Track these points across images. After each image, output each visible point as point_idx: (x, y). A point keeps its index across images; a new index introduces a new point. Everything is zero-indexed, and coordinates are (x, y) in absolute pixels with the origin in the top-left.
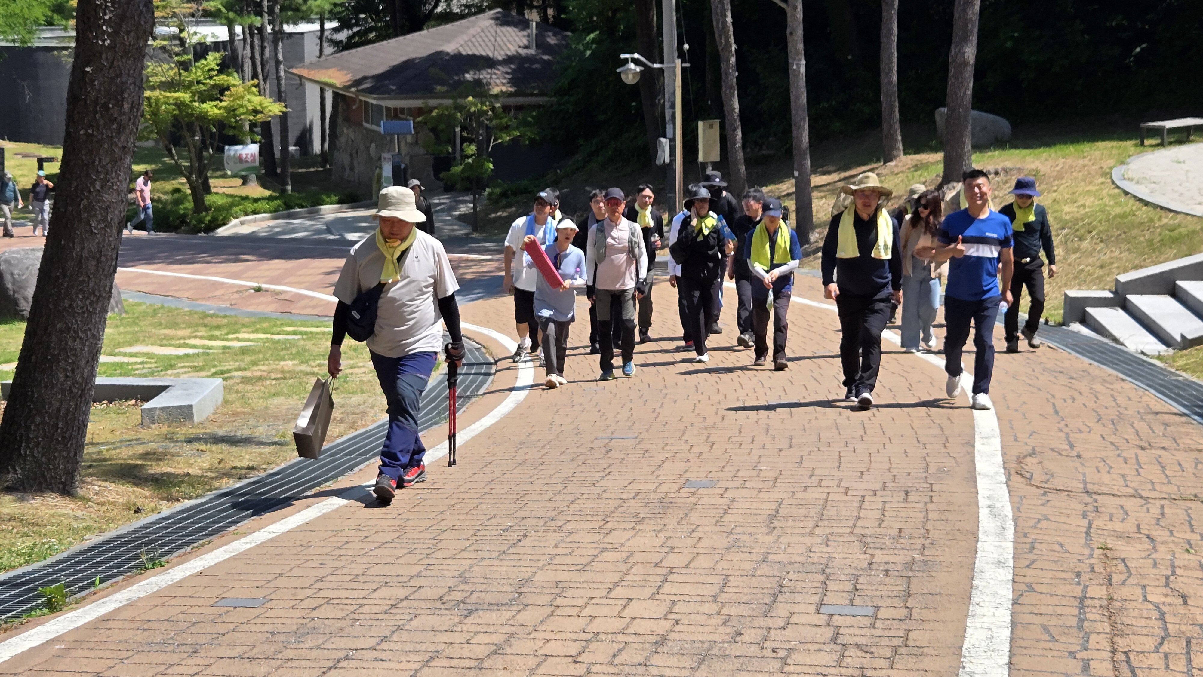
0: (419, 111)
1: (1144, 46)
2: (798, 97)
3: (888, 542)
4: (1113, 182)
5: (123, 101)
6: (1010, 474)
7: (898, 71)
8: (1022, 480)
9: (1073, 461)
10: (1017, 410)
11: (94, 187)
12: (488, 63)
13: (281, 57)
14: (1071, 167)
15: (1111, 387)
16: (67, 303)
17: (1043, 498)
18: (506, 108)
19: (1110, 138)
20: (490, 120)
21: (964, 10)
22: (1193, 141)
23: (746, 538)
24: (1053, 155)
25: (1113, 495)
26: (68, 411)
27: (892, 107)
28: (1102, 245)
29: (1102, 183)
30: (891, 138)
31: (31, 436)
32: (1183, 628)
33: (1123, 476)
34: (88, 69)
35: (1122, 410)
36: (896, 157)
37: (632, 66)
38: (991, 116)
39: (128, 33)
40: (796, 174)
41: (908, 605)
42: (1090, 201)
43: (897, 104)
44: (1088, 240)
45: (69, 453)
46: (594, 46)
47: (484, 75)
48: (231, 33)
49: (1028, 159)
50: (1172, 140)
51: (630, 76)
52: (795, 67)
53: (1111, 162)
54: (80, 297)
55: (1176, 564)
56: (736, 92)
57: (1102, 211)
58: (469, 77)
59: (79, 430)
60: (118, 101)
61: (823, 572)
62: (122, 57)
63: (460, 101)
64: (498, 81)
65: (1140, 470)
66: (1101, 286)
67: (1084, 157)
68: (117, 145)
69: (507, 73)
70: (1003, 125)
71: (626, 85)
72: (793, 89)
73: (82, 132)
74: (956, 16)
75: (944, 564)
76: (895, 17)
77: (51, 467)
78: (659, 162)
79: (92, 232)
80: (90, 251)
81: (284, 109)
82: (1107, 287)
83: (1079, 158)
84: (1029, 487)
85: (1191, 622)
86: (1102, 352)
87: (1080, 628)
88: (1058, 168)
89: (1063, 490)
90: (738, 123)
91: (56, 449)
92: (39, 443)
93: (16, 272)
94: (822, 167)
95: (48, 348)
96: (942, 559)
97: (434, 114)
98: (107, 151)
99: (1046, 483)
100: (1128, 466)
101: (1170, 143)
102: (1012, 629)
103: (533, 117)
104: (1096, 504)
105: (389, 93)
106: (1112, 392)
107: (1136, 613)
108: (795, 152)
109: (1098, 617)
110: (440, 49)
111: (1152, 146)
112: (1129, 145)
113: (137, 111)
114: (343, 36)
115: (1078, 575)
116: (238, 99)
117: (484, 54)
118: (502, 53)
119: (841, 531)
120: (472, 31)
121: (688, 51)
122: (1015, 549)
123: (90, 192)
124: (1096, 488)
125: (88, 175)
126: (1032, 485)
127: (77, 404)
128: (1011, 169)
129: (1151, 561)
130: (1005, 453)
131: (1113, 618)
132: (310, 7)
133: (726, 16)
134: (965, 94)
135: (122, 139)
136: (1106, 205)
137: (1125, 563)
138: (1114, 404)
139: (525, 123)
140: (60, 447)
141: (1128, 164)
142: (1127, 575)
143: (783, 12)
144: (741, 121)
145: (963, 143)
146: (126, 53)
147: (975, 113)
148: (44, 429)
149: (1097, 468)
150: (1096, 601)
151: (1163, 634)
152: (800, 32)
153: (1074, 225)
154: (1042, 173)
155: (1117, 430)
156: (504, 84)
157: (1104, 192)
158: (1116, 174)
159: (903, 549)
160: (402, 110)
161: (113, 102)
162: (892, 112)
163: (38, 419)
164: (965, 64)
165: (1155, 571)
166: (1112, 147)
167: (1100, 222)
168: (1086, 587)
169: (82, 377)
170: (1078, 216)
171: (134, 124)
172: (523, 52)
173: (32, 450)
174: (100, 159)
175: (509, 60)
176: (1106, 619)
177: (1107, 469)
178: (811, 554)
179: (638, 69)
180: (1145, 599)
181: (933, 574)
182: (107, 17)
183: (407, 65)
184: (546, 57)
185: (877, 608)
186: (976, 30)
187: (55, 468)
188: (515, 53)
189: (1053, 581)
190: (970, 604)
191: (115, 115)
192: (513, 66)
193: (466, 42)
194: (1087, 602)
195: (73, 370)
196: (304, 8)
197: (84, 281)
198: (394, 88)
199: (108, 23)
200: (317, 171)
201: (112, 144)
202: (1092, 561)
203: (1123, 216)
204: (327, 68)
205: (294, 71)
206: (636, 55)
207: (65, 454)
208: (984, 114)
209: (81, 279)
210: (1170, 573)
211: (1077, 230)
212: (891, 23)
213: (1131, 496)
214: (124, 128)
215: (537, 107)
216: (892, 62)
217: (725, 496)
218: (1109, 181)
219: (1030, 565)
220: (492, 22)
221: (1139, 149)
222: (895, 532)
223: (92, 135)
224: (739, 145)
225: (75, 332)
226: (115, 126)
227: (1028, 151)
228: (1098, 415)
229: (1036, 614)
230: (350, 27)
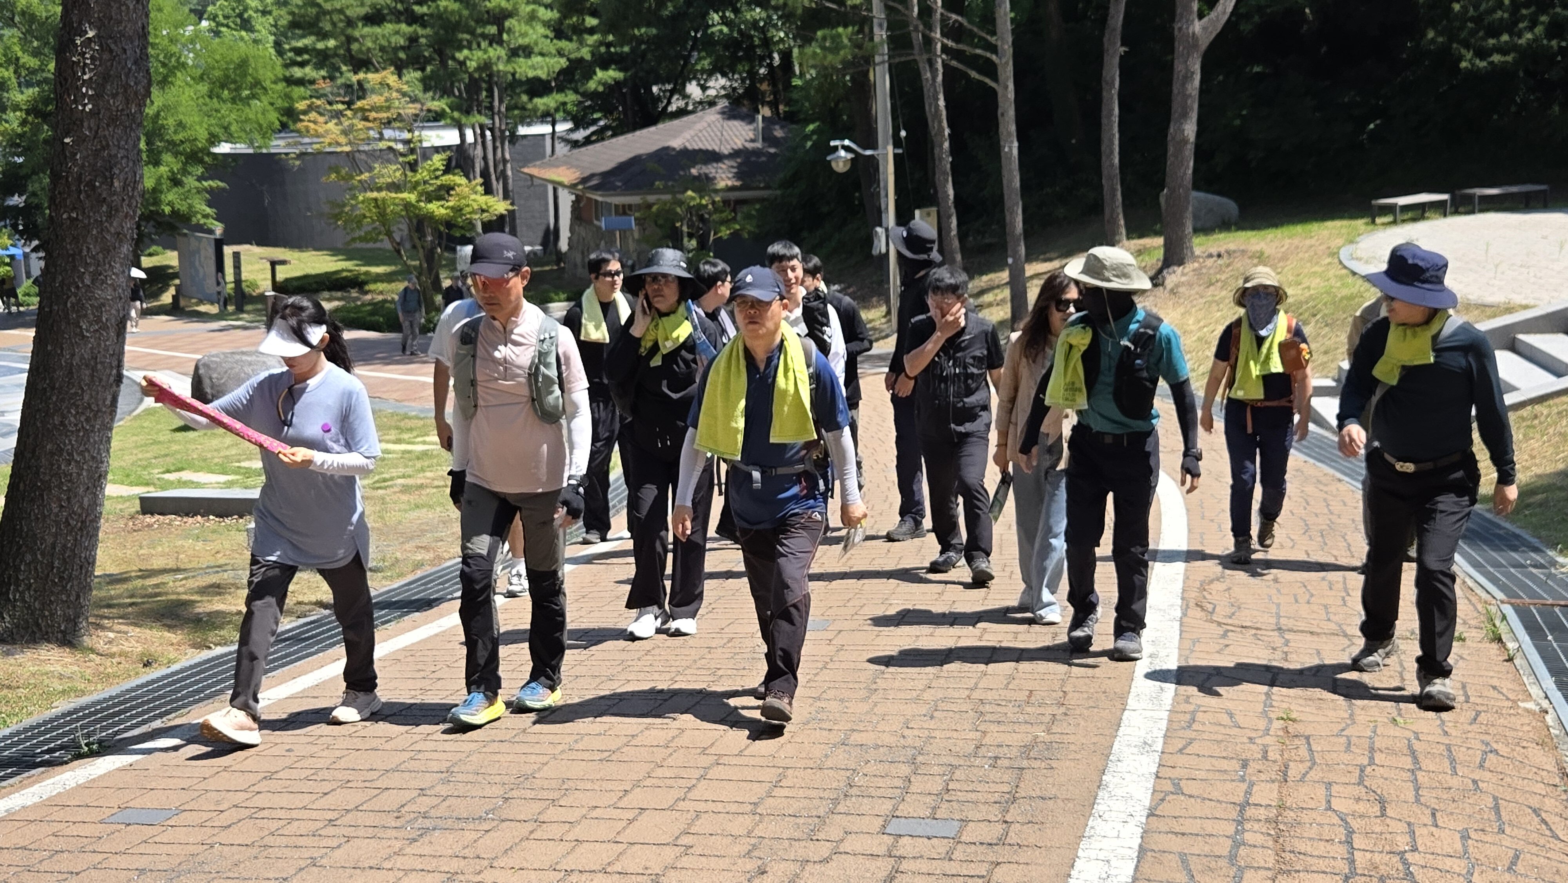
0: (639, 207)
1: (1378, 122)
2: (1010, 181)
3: (1010, 710)
4: (1341, 262)
5: (112, 179)
6: (1187, 606)
7: (1120, 153)
8: (1203, 614)
9: (1268, 587)
10: (1212, 521)
11: (83, 282)
12: (713, 157)
13: (507, 156)
14: (1297, 247)
15: (1325, 489)
16: (57, 420)
17: (1221, 641)
18: (726, 202)
19: (1342, 217)
20: (710, 214)
21: (1183, 85)
22: (1428, 218)
23: (834, 706)
24: (1279, 236)
25: (1311, 633)
26: (64, 546)
27: (1114, 190)
28: (1327, 329)
29: (1329, 264)
30: (1114, 221)
31: (21, 578)
32: (1377, 858)
33: (1326, 607)
34: (67, 140)
35: (1334, 518)
36: (1119, 242)
37: (842, 153)
38: (1218, 198)
39: (114, 96)
40: (1010, 261)
41: (1008, 819)
42: (1315, 282)
43: (1119, 187)
44: (1313, 324)
45: (69, 596)
46: (815, 137)
47: (710, 169)
48: (462, 136)
49: (1253, 240)
50: (1406, 217)
51: (841, 164)
52: (1007, 149)
53: (1340, 241)
54: (73, 412)
55: (1377, 745)
56: (950, 179)
57: (1328, 293)
58: (694, 171)
59: (81, 567)
60: (106, 178)
61: (913, 761)
62: (108, 125)
63: (679, 196)
64: (723, 176)
65: (1347, 598)
66: (1324, 373)
67: (1311, 237)
68: (108, 231)
69: (732, 167)
70: (1231, 206)
71: (835, 172)
72: (1005, 173)
73: (65, 216)
74: (1175, 91)
75: (1072, 747)
76: (1116, 98)
77: (47, 613)
78: (875, 252)
79: (83, 336)
80: (82, 358)
81: (510, 208)
82: (1330, 375)
83: (1306, 238)
84: (1207, 625)
85: (1387, 848)
86: (1320, 447)
87: (1232, 858)
88: (1283, 249)
89: (1250, 627)
90: (953, 210)
91: (52, 592)
92: (31, 585)
93: (214, 376)
94: (1045, 253)
95: (37, 473)
96: (1072, 738)
97: (655, 208)
98: (96, 238)
99: (1230, 617)
100: (1333, 593)
101: (1404, 221)
102: (1138, 861)
103: (757, 210)
104: (1286, 649)
105: (615, 190)
106: (1325, 496)
107: (1313, 832)
108: (1008, 239)
109: (1259, 839)
110: (666, 144)
111: (1383, 224)
112: (1360, 223)
113: (133, 190)
114: (580, 135)
115: (1245, 764)
116: (465, 198)
117: (710, 148)
118: (728, 147)
119: (956, 695)
120: (699, 126)
121: (906, 138)
122: (1170, 721)
123: (78, 287)
124: (1290, 624)
125: (75, 268)
126: (1212, 621)
127: (76, 540)
128: (1234, 252)
129: (1343, 740)
130: (1188, 578)
131: (1281, 840)
132: (536, 105)
133: (938, 99)
134: (1185, 174)
135: (115, 224)
136: (1332, 287)
137: (1309, 744)
138: (1326, 511)
139: (748, 217)
140: (56, 590)
141: (1357, 243)
142: (1309, 764)
143: (994, 93)
144: (956, 207)
145: (1183, 225)
146: (113, 120)
147: (1195, 194)
148: (36, 569)
149: (1295, 596)
150: (1262, 810)
151: (1347, 871)
152: (1012, 113)
153: (1298, 308)
154: (1266, 255)
155: (1326, 544)
156: (729, 179)
157: (1331, 273)
158: (1344, 254)
159: (1026, 722)
160: (630, 206)
161: (99, 179)
162: (1114, 196)
163: (28, 557)
164: (1185, 141)
165: (1346, 758)
166: (1342, 227)
167: (1325, 304)
168: (1252, 785)
169: (81, 506)
170: (1302, 298)
171: (129, 205)
172: (750, 146)
173: (22, 593)
174: (88, 249)
175: (736, 154)
176: (1270, 843)
177: (1308, 597)
178: (907, 732)
179: (850, 156)
180: (1329, 808)
181: (1054, 764)
182: (86, 77)
183: (635, 161)
184: (772, 150)
185: (965, 821)
186: (1196, 106)
187: (52, 615)
188: (741, 147)
189: (1210, 776)
190: (1091, 814)
191: (104, 195)
192: (739, 160)
193: (692, 137)
194: (1250, 812)
195: (69, 499)
196: (529, 106)
197: (76, 394)
198: (619, 184)
199: (88, 83)
200: (551, 270)
201: (102, 230)
202: (1268, 740)
203: (1351, 298)
204: (557, 167)
205: (526, 170)
206: (847, 142)
207: (64, 597)
208: (1210, 196)
209: (72, 391)
210: (1366, 762)
211: (1301, 314)
212: (1112, 103)
213: (1333, 634)
214: (117, 211)
215: (761, 200)
216: (1113, 144)
217: (833, 642)
218: (1336, 261)
219: (1185, 748)
220: (719, 116)
221: (1371, 227)
222: (1023, 696)
223: (77, 219)
224: (954, 232)
225: (69, 454)
226: (104, 208)
227: (1254, 233)
228: (1307, 525)
229: (1176, 834)
230: (586, 127)
